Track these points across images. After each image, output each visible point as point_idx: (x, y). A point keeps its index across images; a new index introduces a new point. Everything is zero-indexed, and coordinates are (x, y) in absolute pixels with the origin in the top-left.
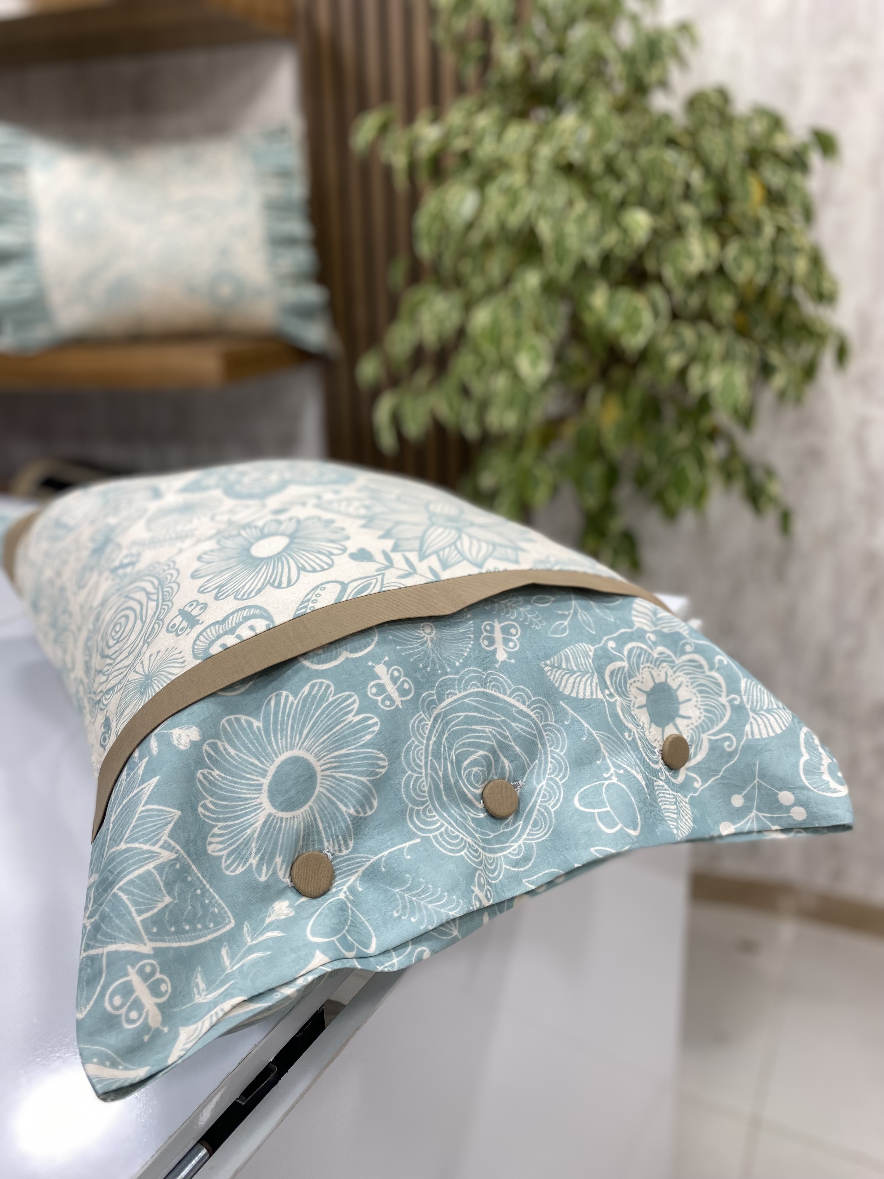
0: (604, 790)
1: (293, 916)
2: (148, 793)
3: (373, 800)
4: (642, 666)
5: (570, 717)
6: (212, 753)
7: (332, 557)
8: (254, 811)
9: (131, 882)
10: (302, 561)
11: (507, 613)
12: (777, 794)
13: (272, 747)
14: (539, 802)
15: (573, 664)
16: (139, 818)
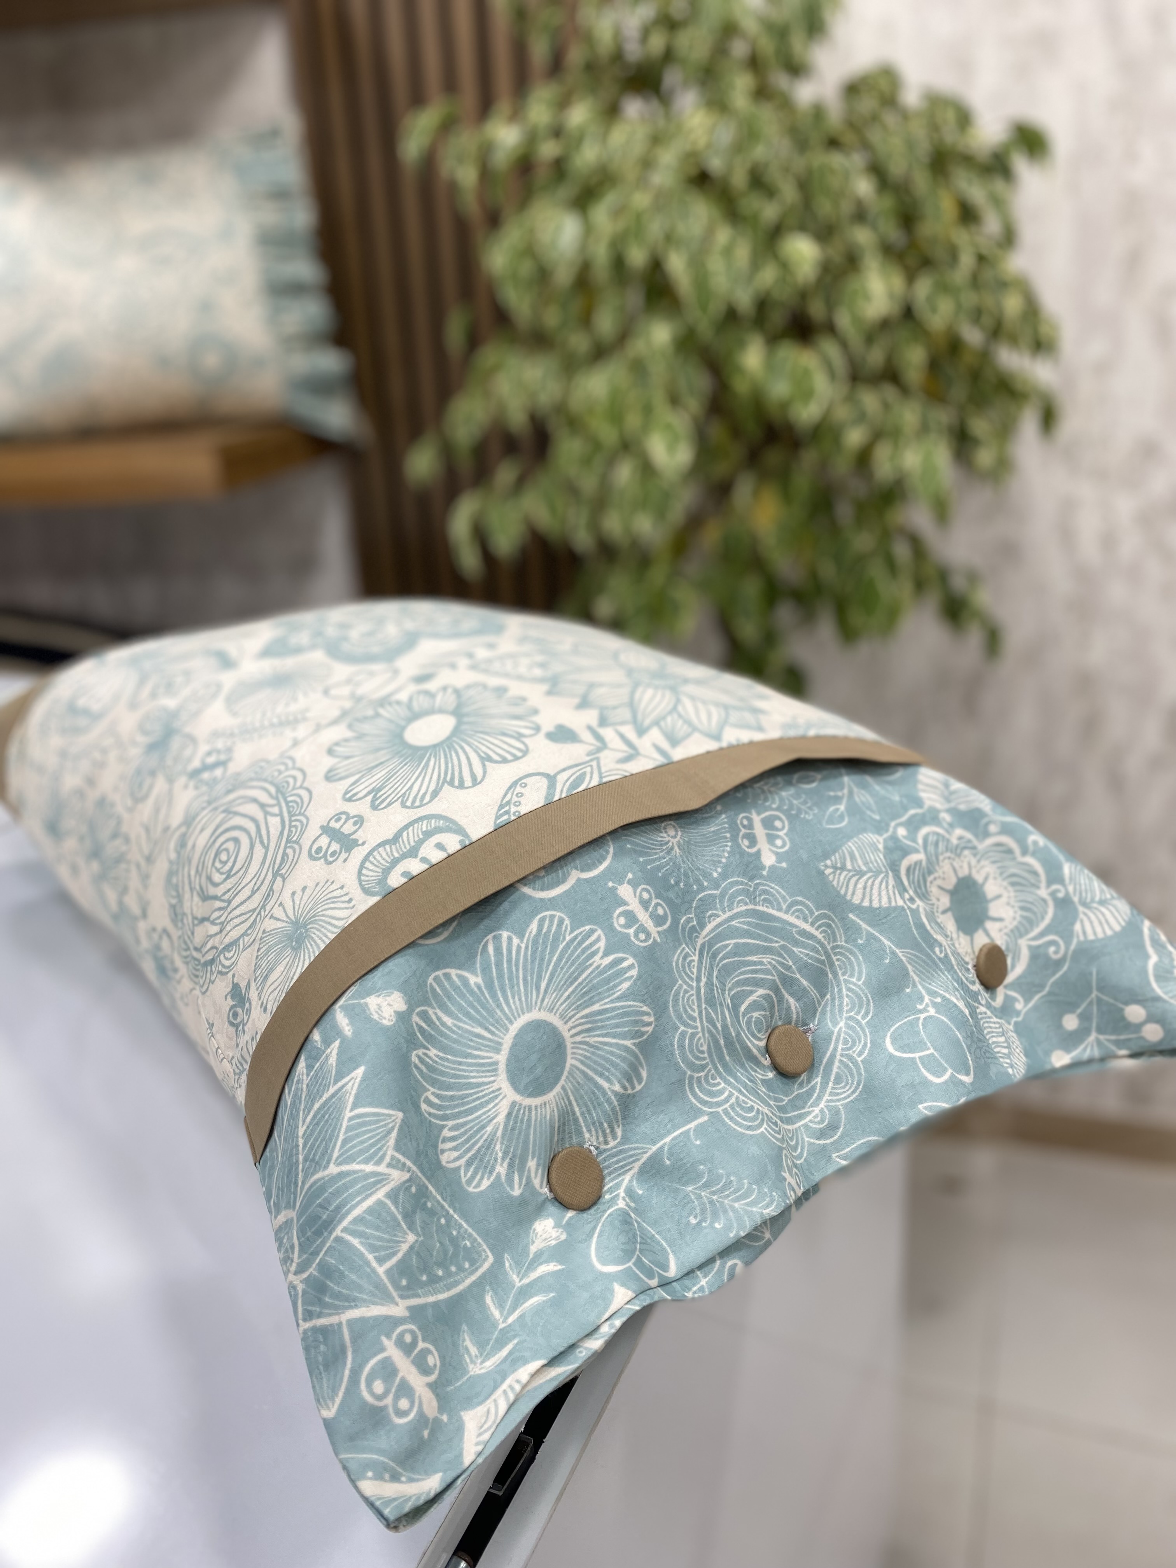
0: (921, 1027)
1: (565, 1240)
2: (354, 1092)
3: (641, 1070)
4: (941, 858)
5: (864, 933)
6: (424, 1025)
7: (525, 740)
8: (492, 1100)
9: (359, 1220)
10: (484, 749)
11: (766, 800)
12: (1122, 1010)
13: (502, 1010)
14: (839, 1049)
15: (860, 862)
16: (349, 1129)
